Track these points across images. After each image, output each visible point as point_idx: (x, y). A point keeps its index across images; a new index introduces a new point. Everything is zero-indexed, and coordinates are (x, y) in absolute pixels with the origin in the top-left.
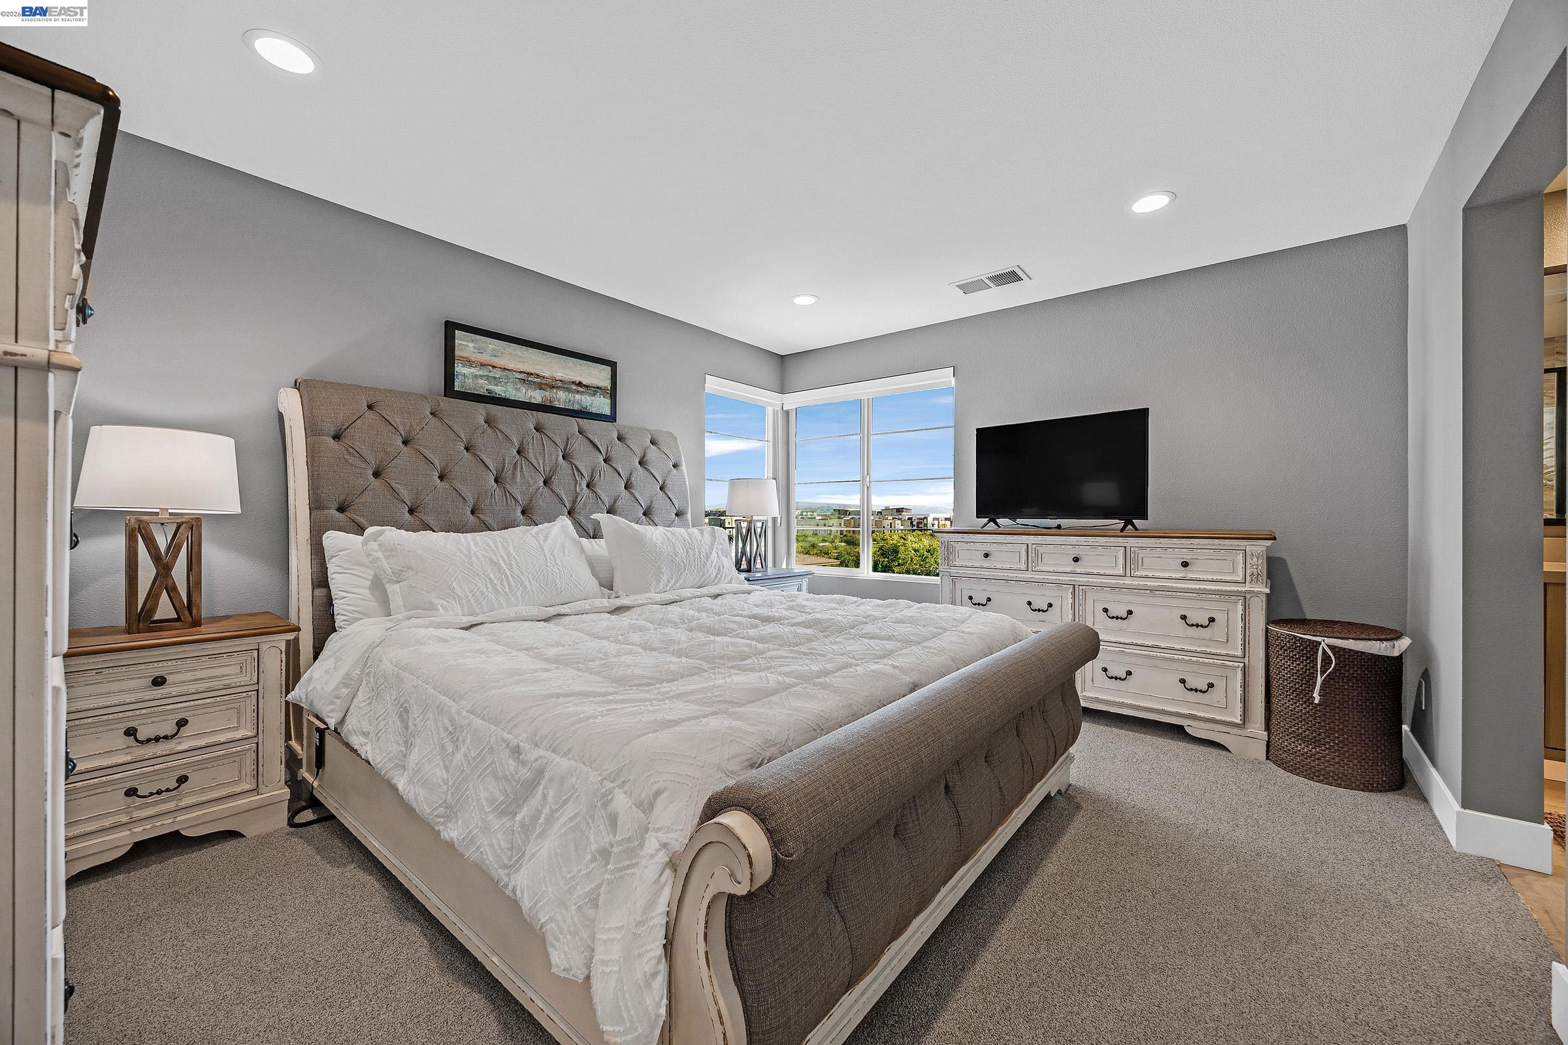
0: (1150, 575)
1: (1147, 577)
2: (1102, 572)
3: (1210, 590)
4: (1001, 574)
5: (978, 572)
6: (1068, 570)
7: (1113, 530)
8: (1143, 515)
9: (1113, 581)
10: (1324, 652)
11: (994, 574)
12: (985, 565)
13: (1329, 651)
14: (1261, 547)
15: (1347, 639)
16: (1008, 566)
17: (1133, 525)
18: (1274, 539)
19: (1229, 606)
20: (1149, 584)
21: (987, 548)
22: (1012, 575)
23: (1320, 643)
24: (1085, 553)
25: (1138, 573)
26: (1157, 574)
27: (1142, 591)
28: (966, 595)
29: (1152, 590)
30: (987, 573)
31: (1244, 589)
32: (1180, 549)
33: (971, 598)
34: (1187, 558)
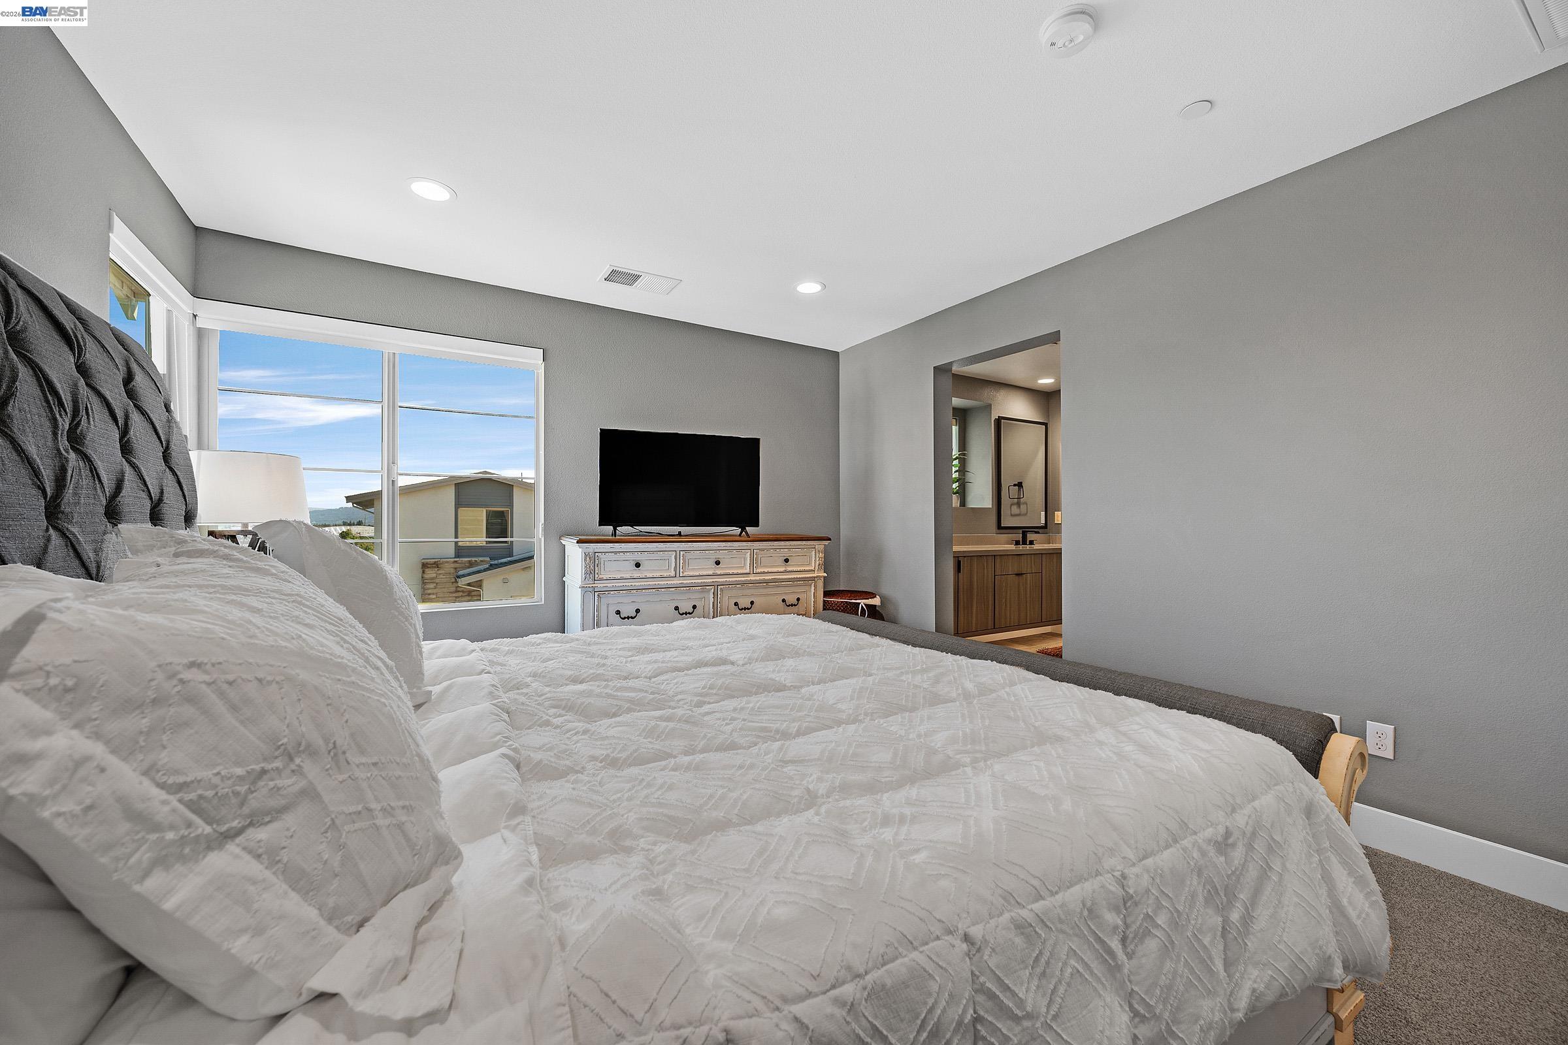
0: (766, 571)
1: (764, 573)
2: (735, 572)
3: (799, 578)
4: (652, 583)
5: (628, 584)
6: (711, 572)
7: (731, 535)
8: (756, 524)
9: (743, 579)
10: (862, 606)
11: (646, 583)
12: (636, 576)
13: (864, 606)
14: (820, 546)
15: (868, 599)
16: (658, 574)
17: (746, 533)
18: (830, 539)
19: (807, 588)
20: (766, 578)
21: (638, 557)
22: (663, 583)
23: (859, 603)
24: (723, 556)
25: (759, 570)
26: (770, 570)
27: (761, 584)
28: (613, 609)
29: (767, 582)
30: (637, 584)
31: (814, 575)
32: (784, 549)
33: (618, 612)
34: (786, 556)
